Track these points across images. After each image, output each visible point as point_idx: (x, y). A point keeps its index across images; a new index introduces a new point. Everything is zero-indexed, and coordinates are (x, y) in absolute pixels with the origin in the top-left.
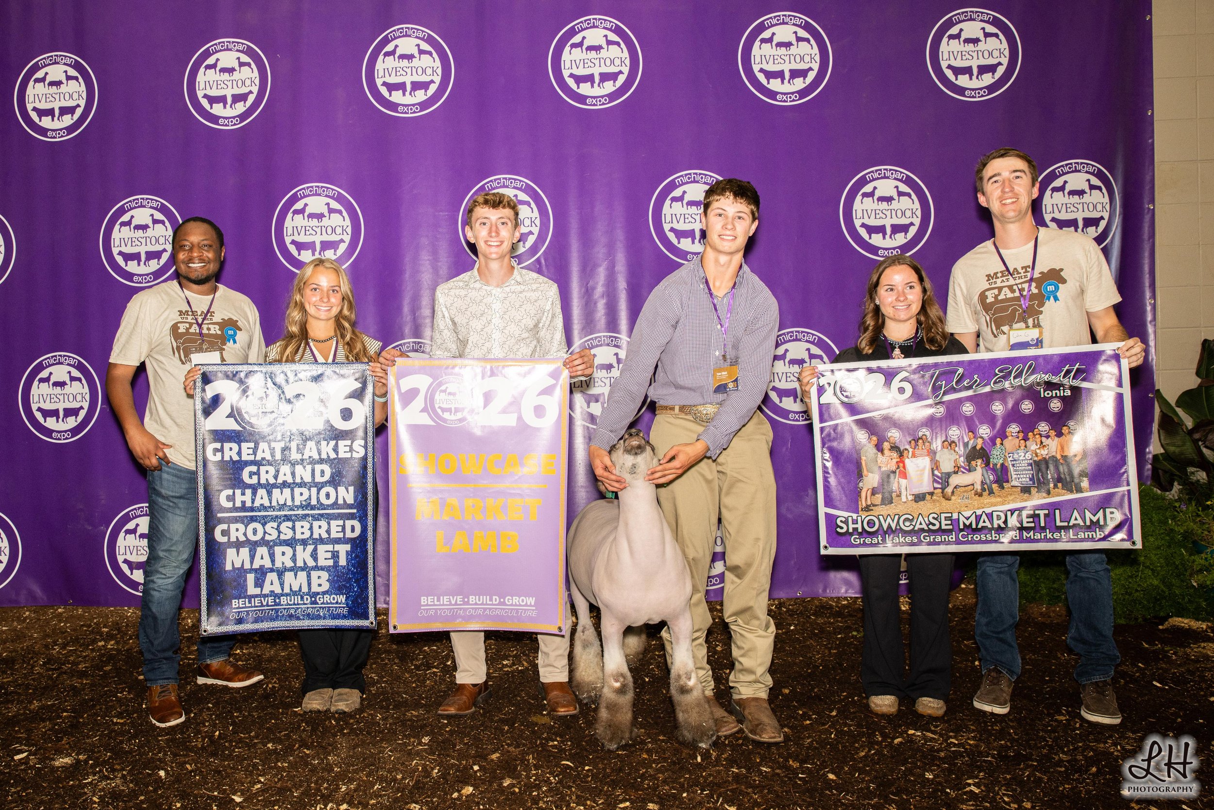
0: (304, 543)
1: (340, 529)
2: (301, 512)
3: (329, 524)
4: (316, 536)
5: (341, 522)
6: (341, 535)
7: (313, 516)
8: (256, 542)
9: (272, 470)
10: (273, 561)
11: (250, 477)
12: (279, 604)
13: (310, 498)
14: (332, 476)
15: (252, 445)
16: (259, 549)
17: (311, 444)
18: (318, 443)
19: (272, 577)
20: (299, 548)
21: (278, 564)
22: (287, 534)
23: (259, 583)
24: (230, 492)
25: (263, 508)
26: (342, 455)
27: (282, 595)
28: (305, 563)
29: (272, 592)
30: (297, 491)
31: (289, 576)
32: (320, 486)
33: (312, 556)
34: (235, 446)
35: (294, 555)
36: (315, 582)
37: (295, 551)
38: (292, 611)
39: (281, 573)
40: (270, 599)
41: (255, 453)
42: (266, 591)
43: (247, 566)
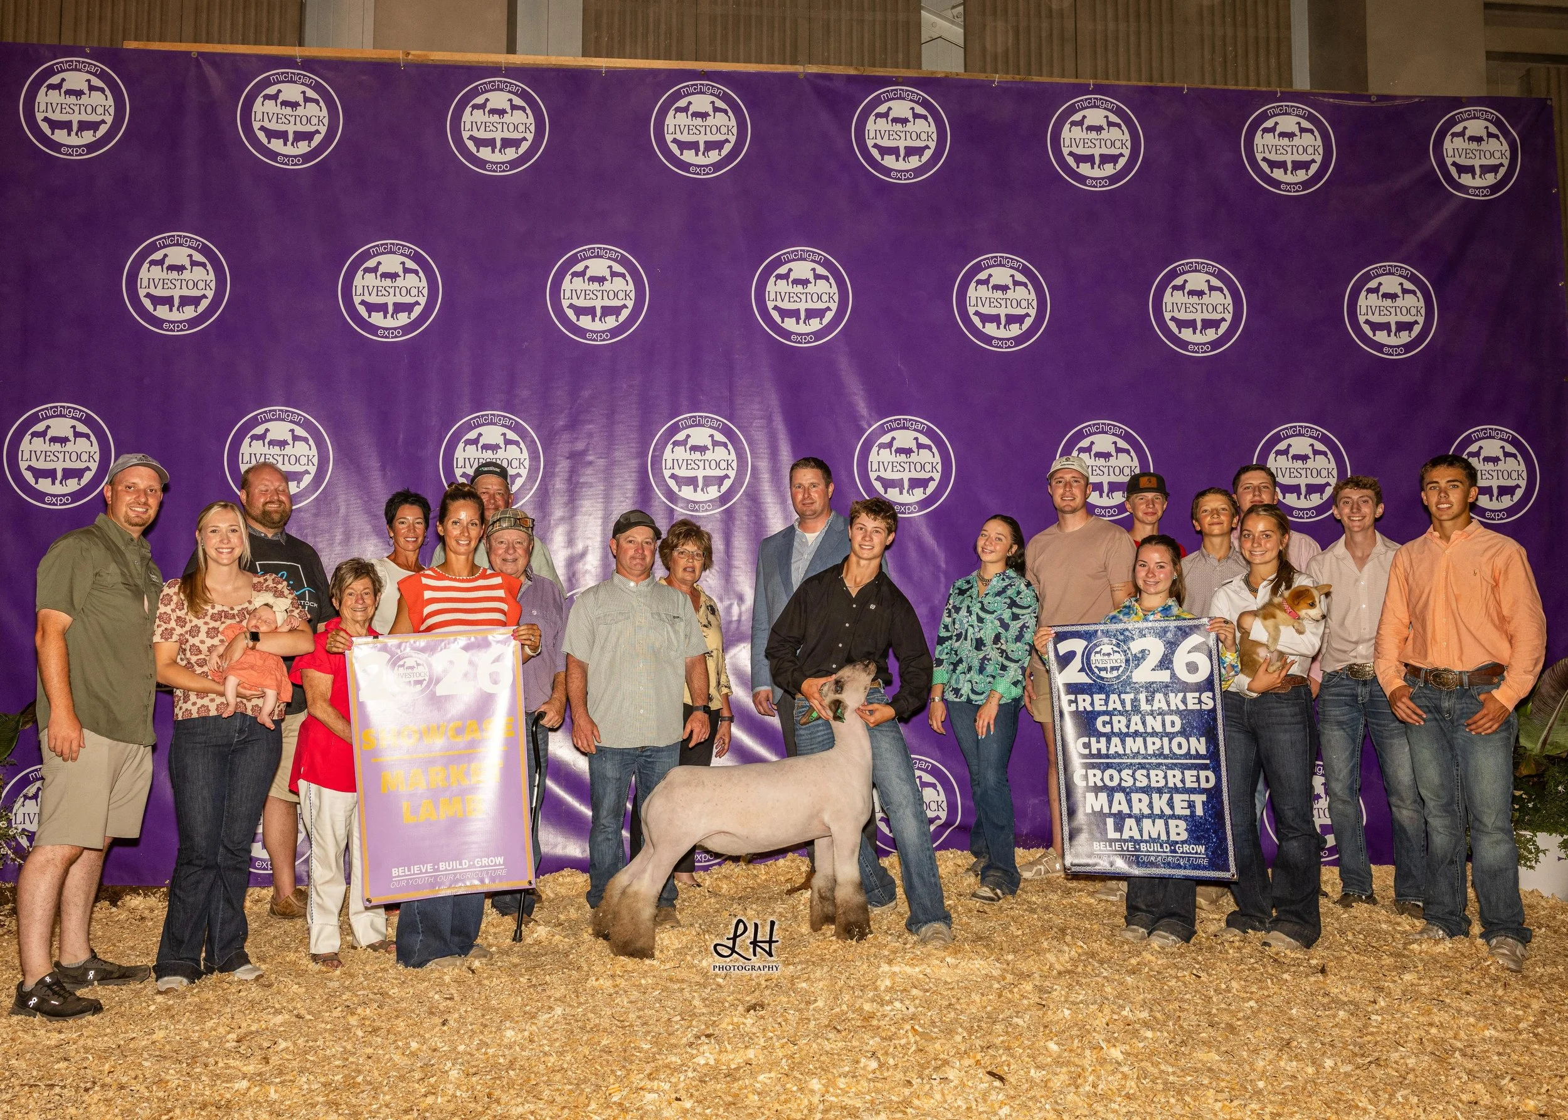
0: (1160, 791)
1: (1194, 779)
2: (1154, 761)
3: (1183, 773)
4: (1171, 785)
5: (1195, 773)
6: (1196, 785)
7: (1166, 765)
8: (1113, 788)
9: (1123, 720)
10: (1131, 807)
11: (1104, 726)
12: (1139, 850)
13: (1162, 747)
14: (1183, 727)
15: (1103, 696)
16: (1116, 794)
17: (1159, 696)
18: (1166, 695)
19: (1130, 822)
20: (1155, 796)
21: (1136, 811)
22: (1143, 782)
23: (1119, 828)
24: (1086, 740)
25: (1117, 755)
26: (1191, 707)
27: (1142, 841)
28: (1162, 811)
29: (1132, 837)
30: (1149, 740)
31: (1147, 823)
32: (1171, 736)
33: (1168, 804)
34: (1088, 698)
35: (1151, 802)
36: (1173, 831)
37: (1151, 798)
38: (1153, 859)
39: (1139, 819)
40: (1130, 845)
41: (1106, 704)
42: (1126, 836)
43: (1106, 810)
